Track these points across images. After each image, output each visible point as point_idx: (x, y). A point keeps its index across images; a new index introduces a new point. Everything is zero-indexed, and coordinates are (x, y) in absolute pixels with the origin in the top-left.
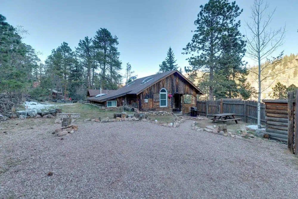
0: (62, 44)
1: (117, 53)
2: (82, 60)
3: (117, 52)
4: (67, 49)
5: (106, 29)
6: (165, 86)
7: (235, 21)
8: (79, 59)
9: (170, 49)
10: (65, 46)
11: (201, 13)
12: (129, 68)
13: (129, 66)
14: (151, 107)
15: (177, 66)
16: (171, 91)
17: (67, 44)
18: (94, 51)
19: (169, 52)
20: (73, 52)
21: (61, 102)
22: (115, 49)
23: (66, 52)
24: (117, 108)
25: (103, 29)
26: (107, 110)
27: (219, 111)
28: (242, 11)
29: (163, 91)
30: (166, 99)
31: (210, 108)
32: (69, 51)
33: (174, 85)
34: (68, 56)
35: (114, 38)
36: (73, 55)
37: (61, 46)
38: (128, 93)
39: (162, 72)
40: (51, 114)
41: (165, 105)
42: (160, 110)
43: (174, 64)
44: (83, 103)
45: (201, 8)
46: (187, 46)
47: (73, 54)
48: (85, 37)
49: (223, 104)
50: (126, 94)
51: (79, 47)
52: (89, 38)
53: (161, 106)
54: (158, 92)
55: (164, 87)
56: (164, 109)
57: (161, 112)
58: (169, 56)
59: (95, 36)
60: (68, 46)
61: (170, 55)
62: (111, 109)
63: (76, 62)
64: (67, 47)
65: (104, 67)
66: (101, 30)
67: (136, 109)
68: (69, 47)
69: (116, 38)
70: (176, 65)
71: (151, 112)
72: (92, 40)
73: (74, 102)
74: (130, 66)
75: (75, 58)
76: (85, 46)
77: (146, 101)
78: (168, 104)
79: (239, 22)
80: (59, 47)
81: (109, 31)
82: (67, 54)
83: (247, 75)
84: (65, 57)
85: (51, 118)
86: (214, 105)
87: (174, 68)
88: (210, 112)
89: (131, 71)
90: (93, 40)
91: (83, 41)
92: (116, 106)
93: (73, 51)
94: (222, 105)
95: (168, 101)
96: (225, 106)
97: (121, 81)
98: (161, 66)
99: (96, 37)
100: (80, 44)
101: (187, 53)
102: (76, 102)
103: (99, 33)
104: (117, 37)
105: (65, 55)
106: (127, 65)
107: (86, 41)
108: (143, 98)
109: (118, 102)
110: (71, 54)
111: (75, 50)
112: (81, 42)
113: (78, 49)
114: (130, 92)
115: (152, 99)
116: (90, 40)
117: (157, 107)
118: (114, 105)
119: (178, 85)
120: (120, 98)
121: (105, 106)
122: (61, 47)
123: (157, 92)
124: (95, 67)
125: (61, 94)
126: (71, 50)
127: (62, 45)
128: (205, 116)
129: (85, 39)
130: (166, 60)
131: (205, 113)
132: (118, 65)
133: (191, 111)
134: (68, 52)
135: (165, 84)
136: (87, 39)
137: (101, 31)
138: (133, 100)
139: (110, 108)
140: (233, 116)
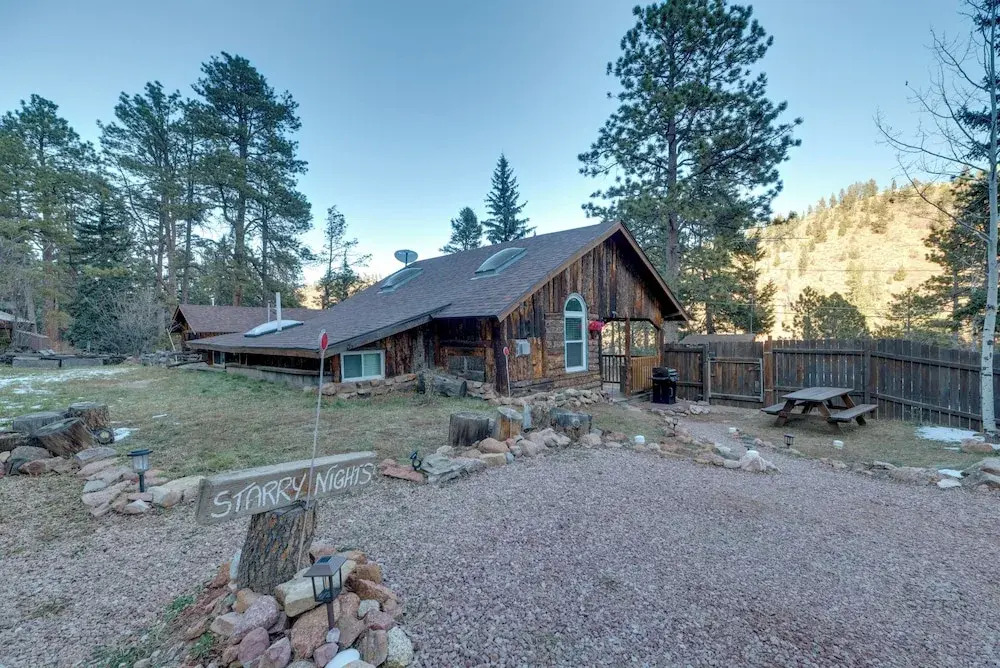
0: (23, 102)
1: (293, 163)
2: (136, 180)
3: (295, 159)
4: (52, 127)
5: (248, 62)
6: (579, 287)
7: (747, 73)
8: (119, 174)
9: (504, 164)
10: (42, 114)
11: (632, 37)
12: (336, 226)
13: (337, 220)
14: (538, 376)
15: (528, 225)
16: (597, 305)
17: (54, 107)
18: (189, 146)
19: (499, 174)
20: (84, 146)
21: (35, 365)
22: (286, 149)
23: (45, 140)
24: (389, 382)
25: (234, 57)
26: (343, 396)
27: (758, 379)
28: (770, 42)
29: (574, 306)
30: (584, 341)
31: (719, 371)
32: (66, 139)
33: (605, 280)
34: (60, 159)
35: (279, 101)
36: (88, 159)
37: (21, 111)
38: (438, 316)
39: (459, 246)
40: (36, 442)
41: (579, 363)
42: (567, 387)
43: (518, 217)
44: (169, 367)
45: (637, 16)
46: (594, 146)
47: (86, 154)
48: (149, 85)
49: (774, 353)
50: (426, 320)
51: (121, 125)
52: (167, 91)
53: (569, 370)
54: (560, 311)
55: (575, 289)
56: (577, 380)
57: (571, 391)
58: (500, 187)
59: (196, 82)
60: (59, 114)
61: (504, 183)
62: (362, 391)
63: (100, 185)
64: (54, 120)
65: (241, 217)
66: (225, 62)
67: (477, 384)
68: (63, 122)
69: (289, 103)
70: (524, 221)
71: (541, 394)
72: (182, 103)
73: (106, 363)
74: (343, 221)
75: (94, 171)
76: (151, 122)
77: (524, 346)
78: (588, 358)
79: (762, 77)
80: (9, 114)
81: (259, 71)
82: (51, 151)
83: (758, 260)
84: (43, 163)
85: (36, 471)
86: (737, 357)
87: (519, 232)
88: (720, 382)
89: (347, 237)
90: (186, 103)
91: (138, 100)
92: (380, 377)
93: (83, 140)
94: (771, 358)
95: (588, 345)
96: (780, 360)
97: (295, 277)
98: (456, 223)
99: (202, 89)
100: (122, 112)
101: (595, 173)
102: (118, 361)
103: (216, 71)
104: (293, 99)
105: (41, 152)
106: (327, 215)
107: (149, 101)
108: (510, 336)
109: (388, 357)
110: (76, 153)
111: (100, 133)
112: (125, 102)
113: (112, 130)
114: (442, 309)
115: (542, 340)
116: (174, 97)
117: (559, 372)
118: (372, 372)
119: (616, 283)
120: (396, 337)
121: (333, 375)
122: (22, 116)
123: (556, 310)
124: (195, 214)
125: (30, 328)
126: (77, 136)
127: (25, 109)
128: (702, 399)
129: (147, 92)
130: (491, 200)
131: (701, 388)
132: (297, 210)
133: (654, 381)
134: (56, 139)
135: (580, 278)
136: (155, 92)
137: (222, 64)
138: (454, 345)
139: (358, 386)
140: (844, 397)
